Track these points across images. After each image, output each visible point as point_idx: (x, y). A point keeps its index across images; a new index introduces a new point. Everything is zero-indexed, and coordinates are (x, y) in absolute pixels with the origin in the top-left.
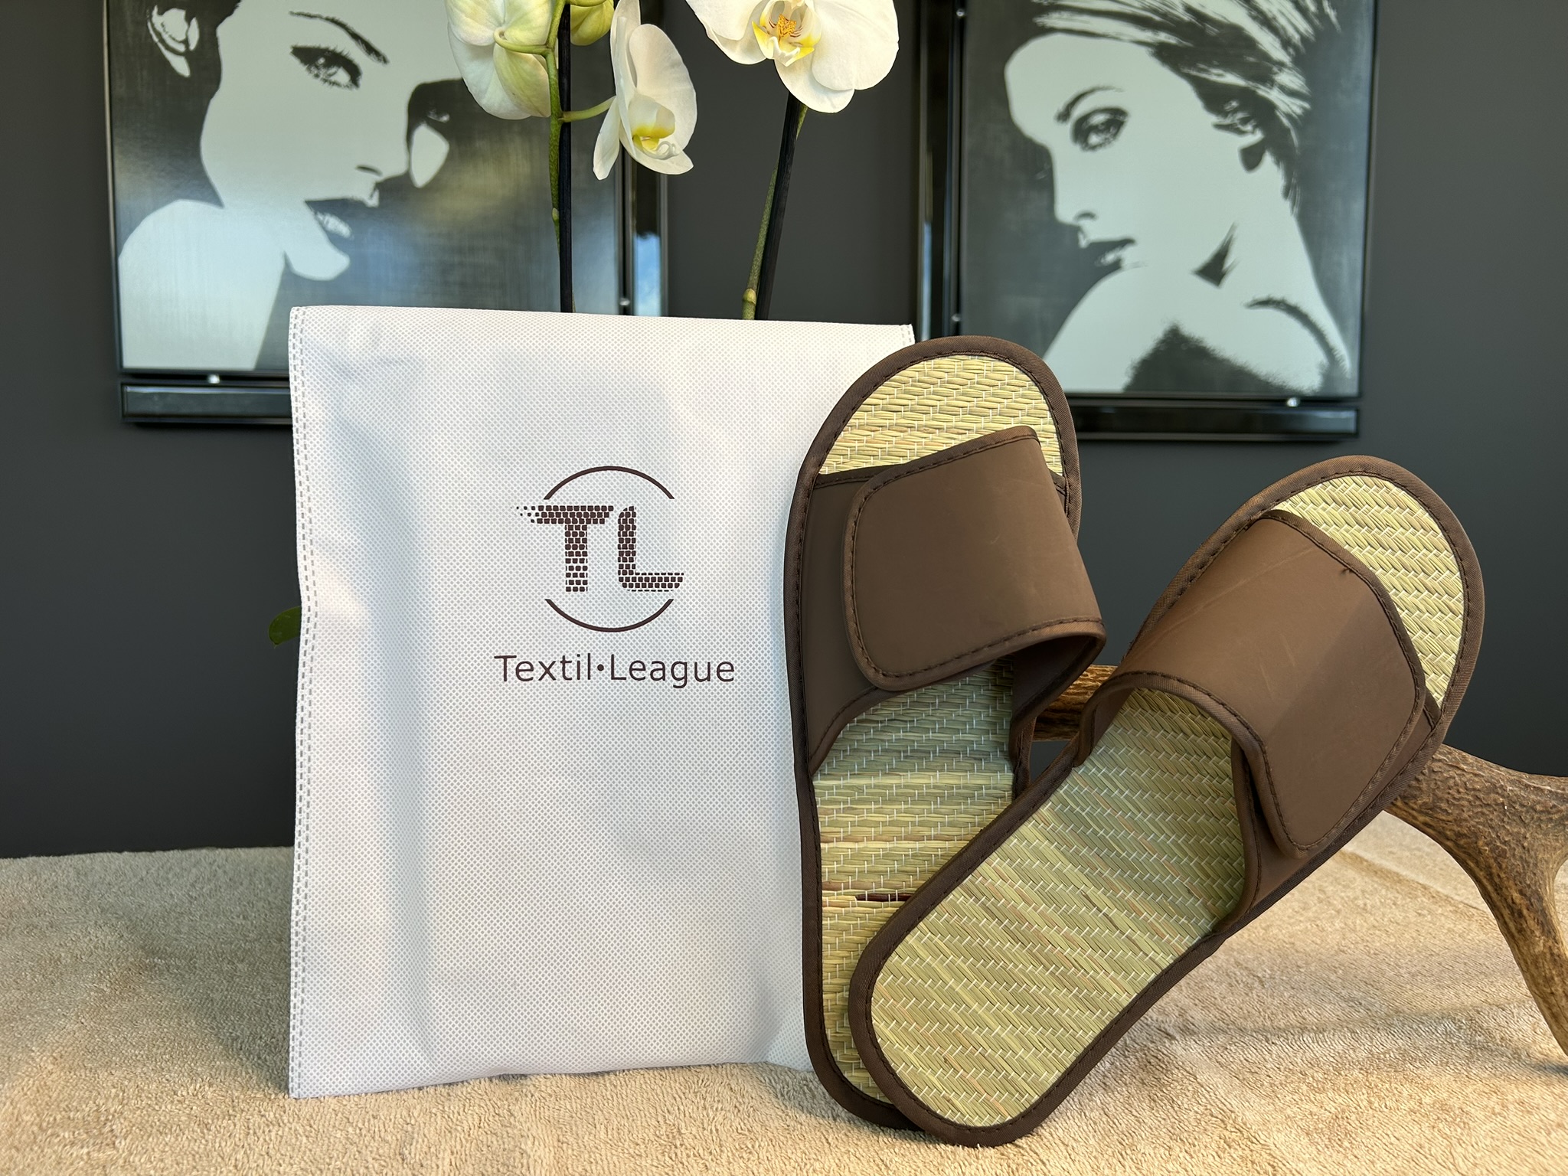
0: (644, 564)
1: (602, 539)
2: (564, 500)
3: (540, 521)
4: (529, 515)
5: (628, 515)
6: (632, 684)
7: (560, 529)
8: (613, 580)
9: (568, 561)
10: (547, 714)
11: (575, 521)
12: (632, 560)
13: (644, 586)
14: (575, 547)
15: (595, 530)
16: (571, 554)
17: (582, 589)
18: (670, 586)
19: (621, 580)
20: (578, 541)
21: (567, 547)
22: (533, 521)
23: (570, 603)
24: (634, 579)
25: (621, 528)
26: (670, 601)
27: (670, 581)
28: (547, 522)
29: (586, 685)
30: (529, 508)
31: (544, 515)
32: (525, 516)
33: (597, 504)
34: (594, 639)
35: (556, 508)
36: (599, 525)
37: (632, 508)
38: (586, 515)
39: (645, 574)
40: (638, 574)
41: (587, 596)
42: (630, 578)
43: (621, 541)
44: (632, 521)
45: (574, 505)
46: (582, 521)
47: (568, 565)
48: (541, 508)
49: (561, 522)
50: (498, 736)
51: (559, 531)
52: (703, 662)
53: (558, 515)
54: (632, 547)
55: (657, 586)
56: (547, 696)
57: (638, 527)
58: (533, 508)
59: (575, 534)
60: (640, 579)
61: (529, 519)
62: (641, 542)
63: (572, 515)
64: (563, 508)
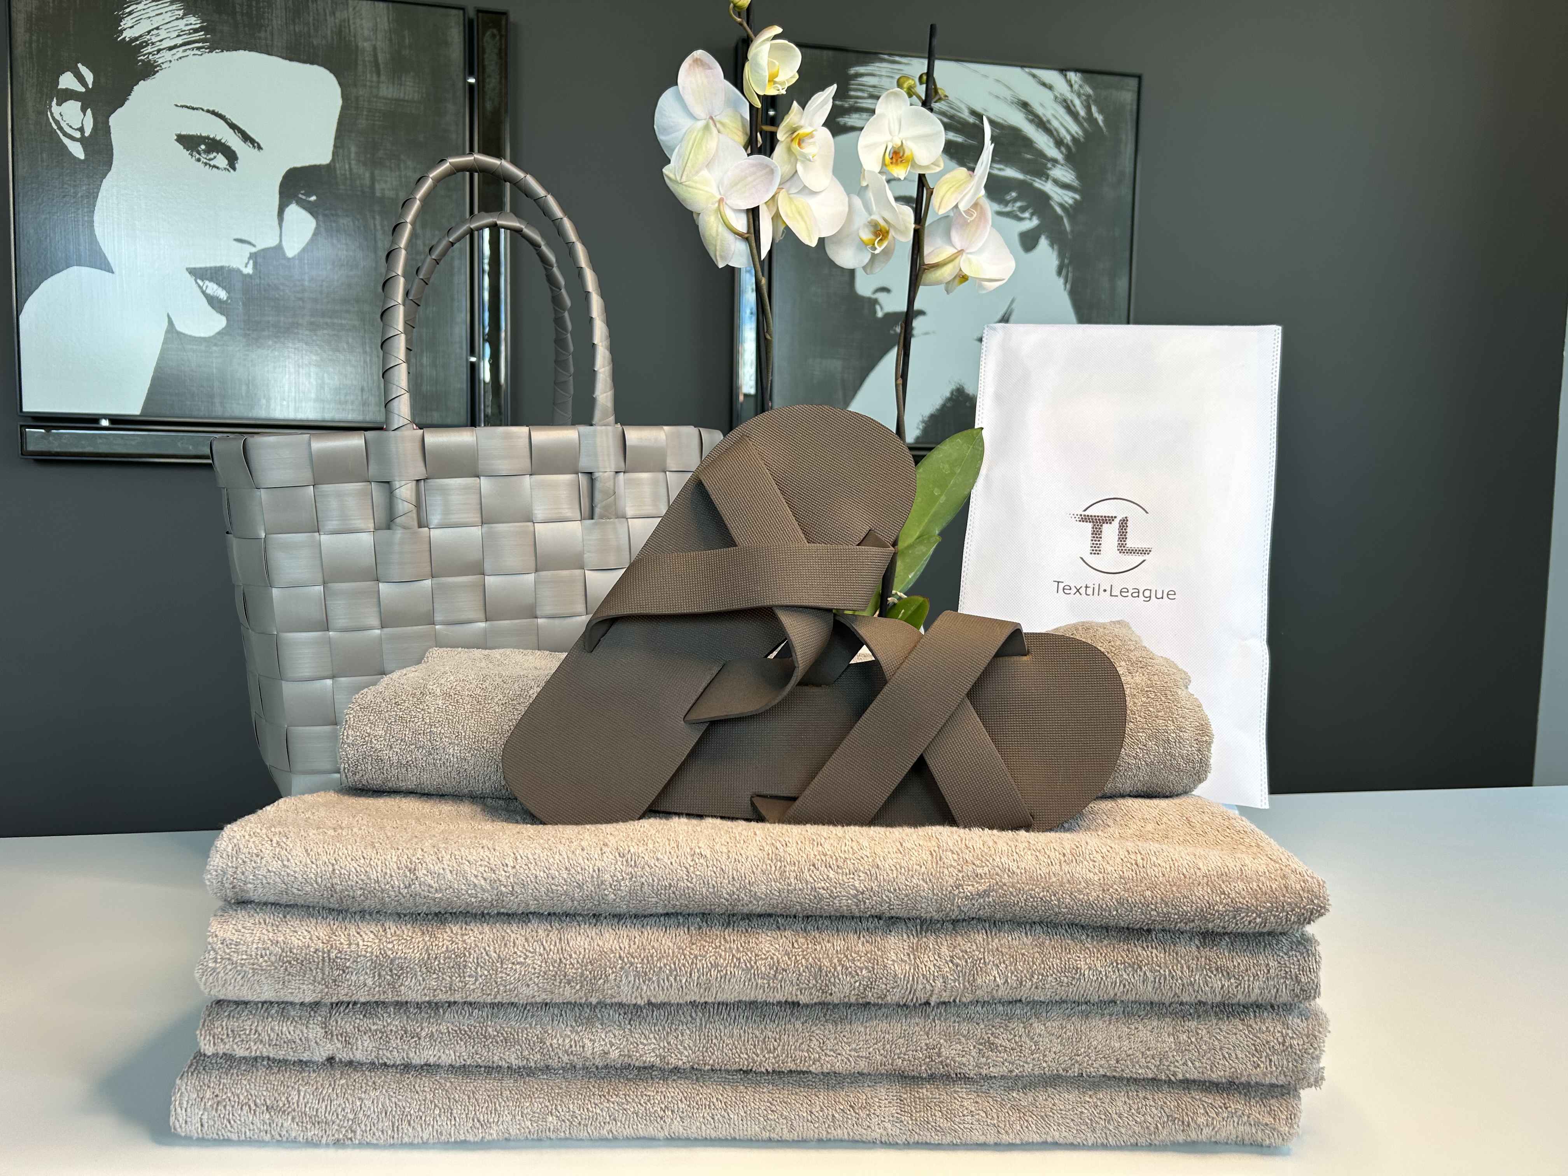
1: (1110, 532)
29: (1097, 598)
34: (1103, 577)
52: (1160, 590)
56: (1077, 602)
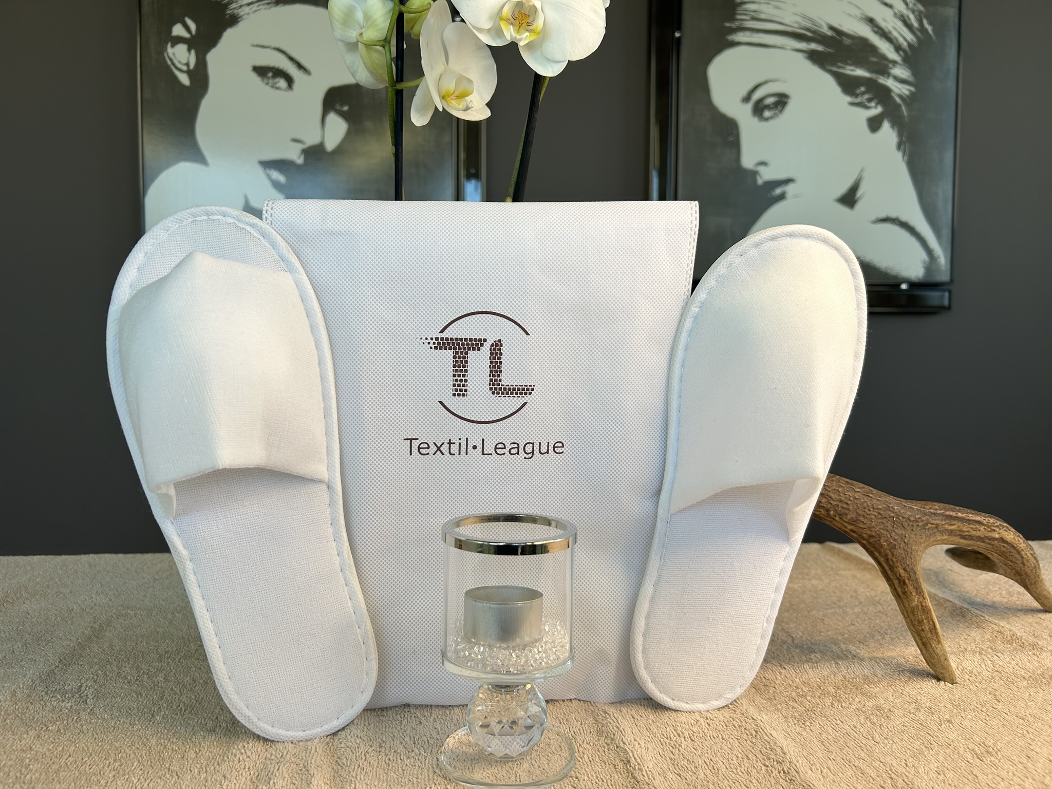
0: (508, 378)
1: (479, 361)
2: (453, 334)
3: (436, 348)
4: (429, 343)
5: (497, 345)
6: (496, 458)
7: (450, 353)
8: (485, 389)
9: (454, 376)
10: (438, 477)
11: (460, 349)
12: (499, 376)
13: (507, 393)
14: (459, 366)
15: (473, 355)
16: (457, 371)
17: (464, 395)
18: (526, 394)
19: (491, 389)
20: (461, 362)
21: (454, 366)
22: (431, 348)
23: (455, 404)
24: (500, 389)
25: (492, 354)
26: (525, 404)
27: (526, 390)
28: (441, 348)
29: (464, 459)
30: (429, 339)
31: (439, 344)
32: (426, 344)
33: (476, 337)
34: (471, 428)
35: (447, 339)
36: (476, 352)
37: (500, 341)
38: (468, 344)
39: (508, 385)
40: (504, 385)
41: (467, 399)
42: (497, 388)
43: (491, 363)
44: (499, 350)
45: (459, 337)
46: (464, 349)
47: (455, 378)
48: (437, 339)
49: (450, 349)
50: (406, 491)
51: (449, 355)
52: (545, 442)
53: (449, 344)
54: (499, 367)
55: (516, 393)
56: (438, 465)
57: (504, 353)
58: (432, 339)
59: (459, 357)
60: (505, 389)
61: (429, 346)
62: (506, 364)
63: (458, 344)
64: (452, 339)
